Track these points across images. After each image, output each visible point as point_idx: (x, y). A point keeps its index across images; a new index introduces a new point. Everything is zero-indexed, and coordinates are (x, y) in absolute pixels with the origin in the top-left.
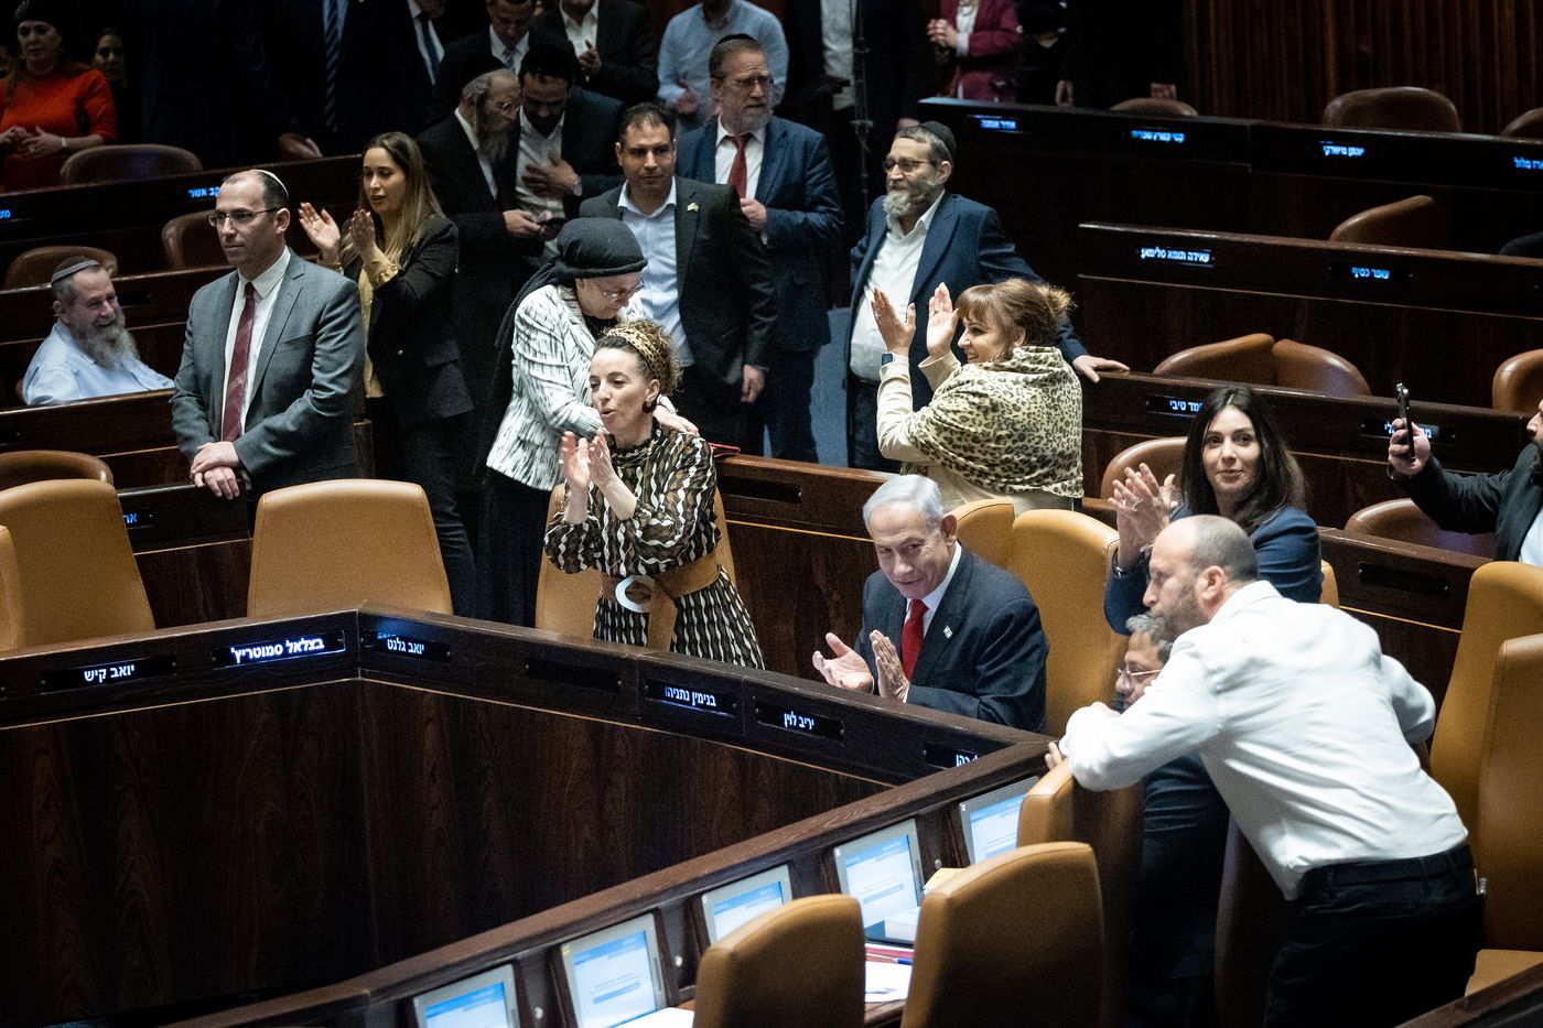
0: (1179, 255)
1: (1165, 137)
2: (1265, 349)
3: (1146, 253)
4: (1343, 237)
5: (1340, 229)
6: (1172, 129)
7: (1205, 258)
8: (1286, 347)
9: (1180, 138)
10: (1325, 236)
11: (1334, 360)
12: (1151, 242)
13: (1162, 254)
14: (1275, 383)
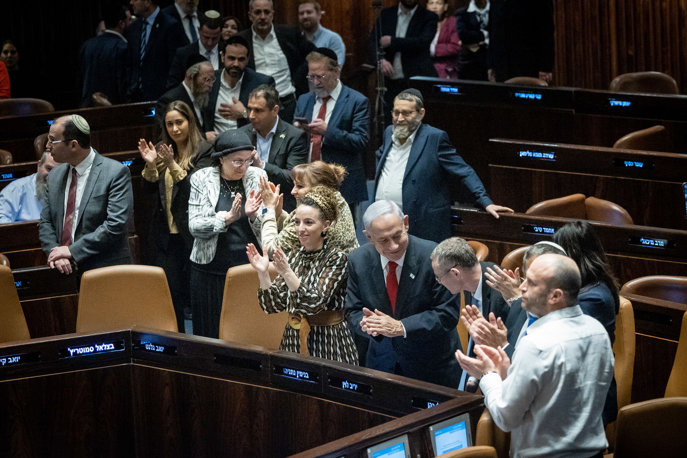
0: (539, 155)
1: (532, 96)
2: (583, 201)
3: (522, 154)
4: (620, 146)
5: (618, 142)
6: (535, 92)
7: (551, 156)
8: (591, 200)
9: (539, 97)
10: (611, 146)
11: (616, 207)
12: (526, 148)
13: (530, 154)
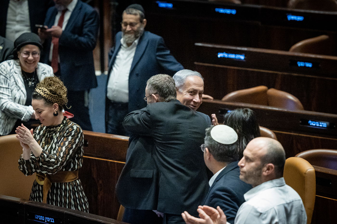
0: (232, 56)
1: (228, 11)
2: (265, 92)
3: (220, 55)
4: (295, 50)
5: (294, 47)
6: (231, 8)
7: (242, 57)
8: (272, 91)
9: (234, 12)
10: (288, 50)
11: (290, 97)
12: (222, 51)
13: (226, 55)
14: (268, 105)
